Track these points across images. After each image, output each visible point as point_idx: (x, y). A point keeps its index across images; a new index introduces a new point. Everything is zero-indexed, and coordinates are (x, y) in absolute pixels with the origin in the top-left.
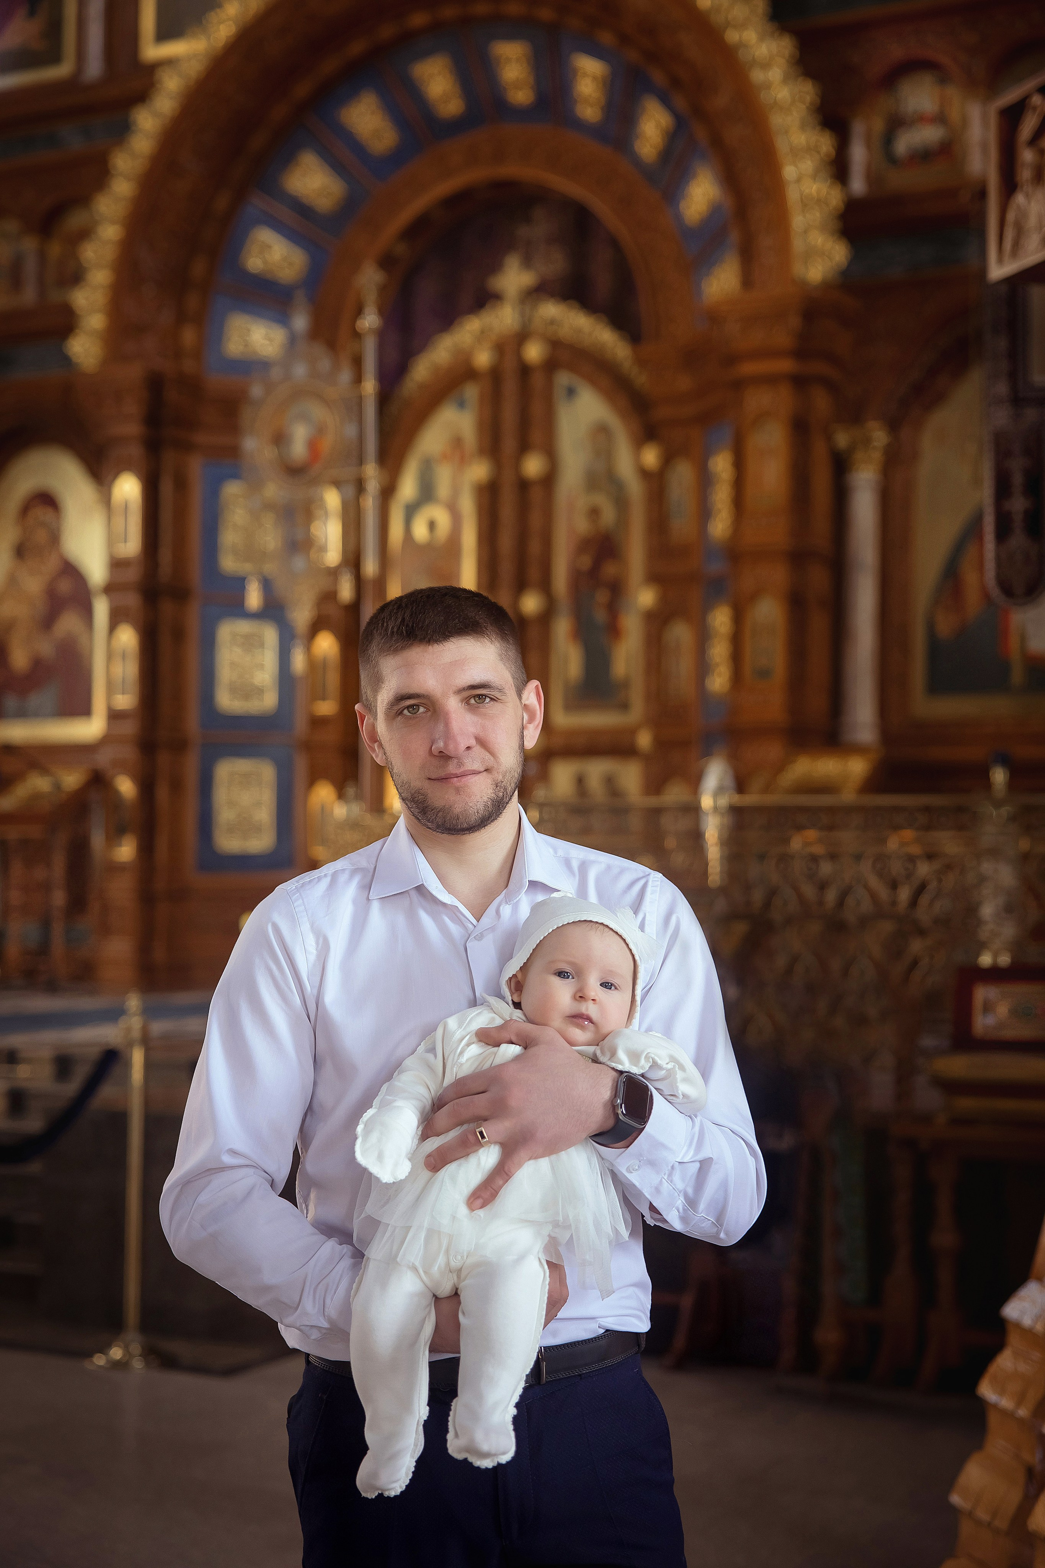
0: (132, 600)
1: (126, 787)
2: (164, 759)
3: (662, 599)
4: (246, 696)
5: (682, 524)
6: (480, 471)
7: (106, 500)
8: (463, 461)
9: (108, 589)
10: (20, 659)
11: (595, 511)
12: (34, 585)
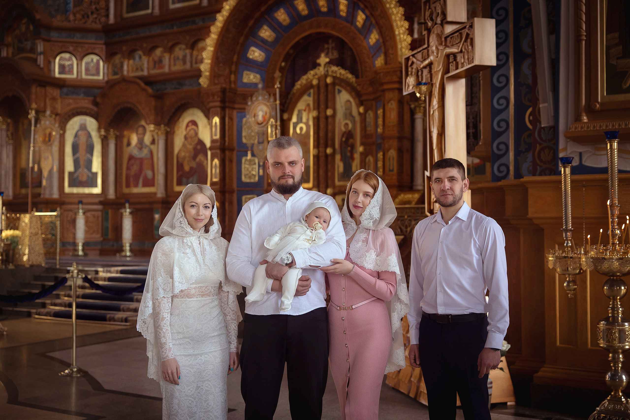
0: (218, 151)
2: (227, 196)
3: (365, 149)
4: (250, 178)
5: (370, 129)
6: (314, 114)
7: (210, 124)
8: (309, 111)
9: (211, 149)
10: (187, 168)
11: (347, 124)
12: (190, 147)
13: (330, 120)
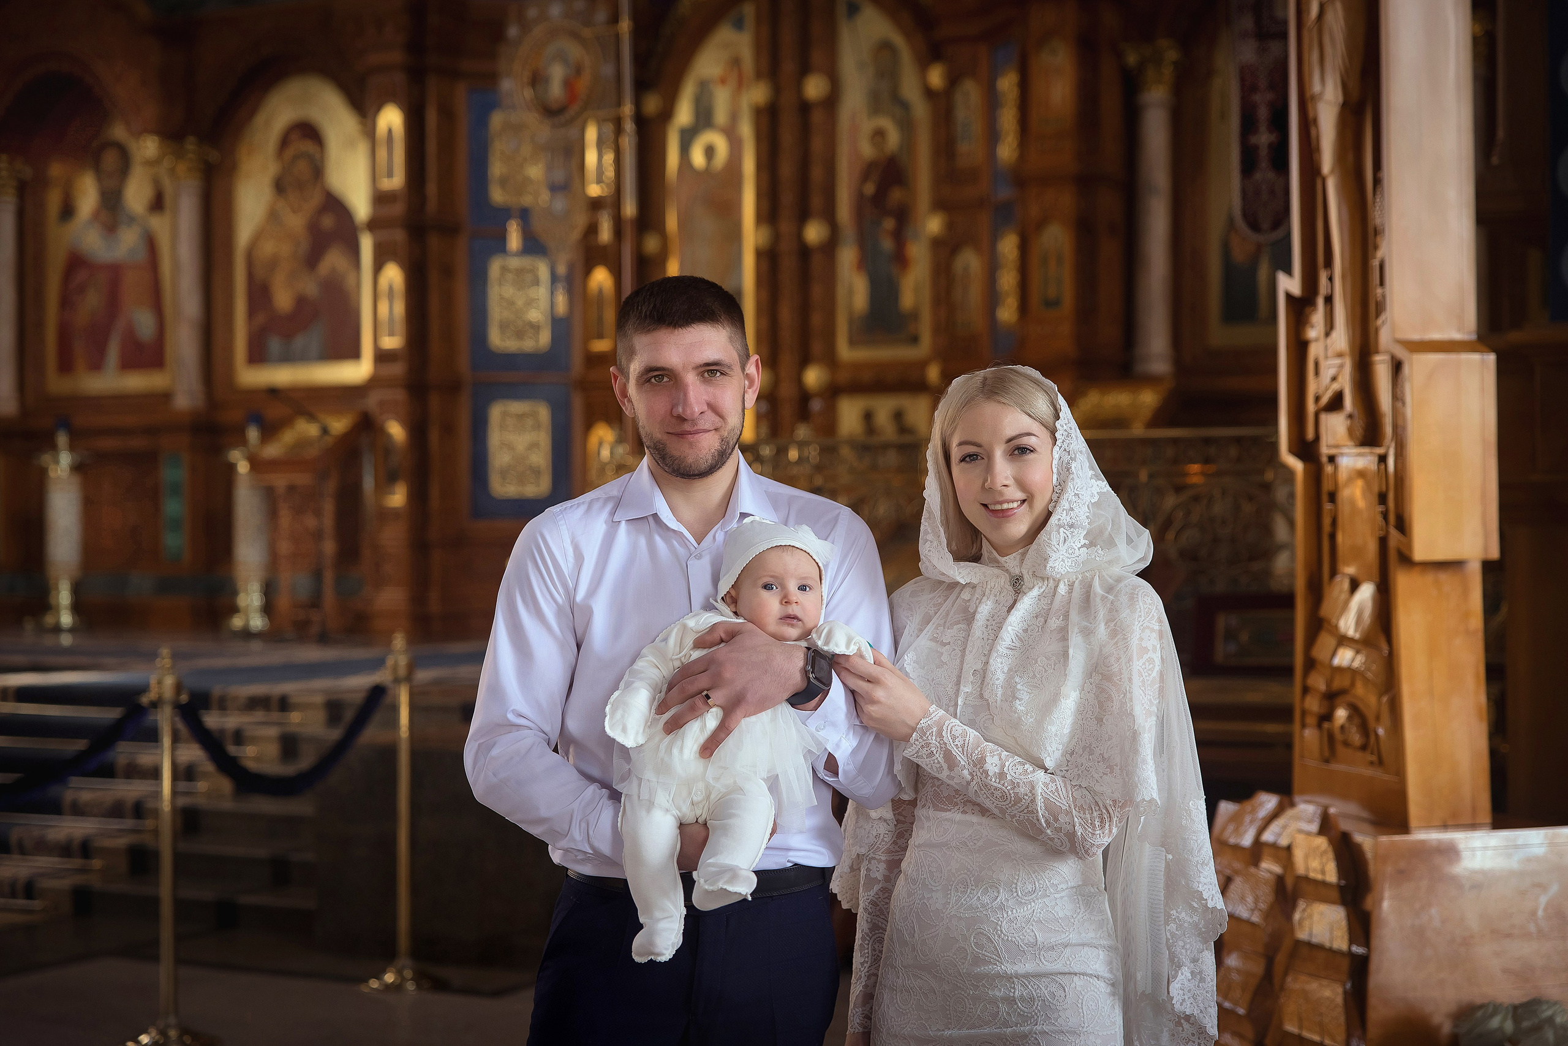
0: (399, 236)
1: (396, 431)
2: (435, 402)
3: (950, 226)
4: (519, 334)
5: (969, 149)
6: (758, 94)
7: (370, 132)
8: (740, 84)
9: (373, 225)
10: (283, 299)
11: (879, 134)
12: (296, 222)
13: (817, 117)
